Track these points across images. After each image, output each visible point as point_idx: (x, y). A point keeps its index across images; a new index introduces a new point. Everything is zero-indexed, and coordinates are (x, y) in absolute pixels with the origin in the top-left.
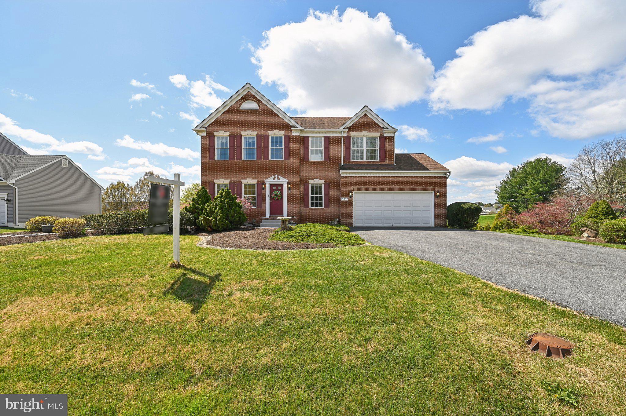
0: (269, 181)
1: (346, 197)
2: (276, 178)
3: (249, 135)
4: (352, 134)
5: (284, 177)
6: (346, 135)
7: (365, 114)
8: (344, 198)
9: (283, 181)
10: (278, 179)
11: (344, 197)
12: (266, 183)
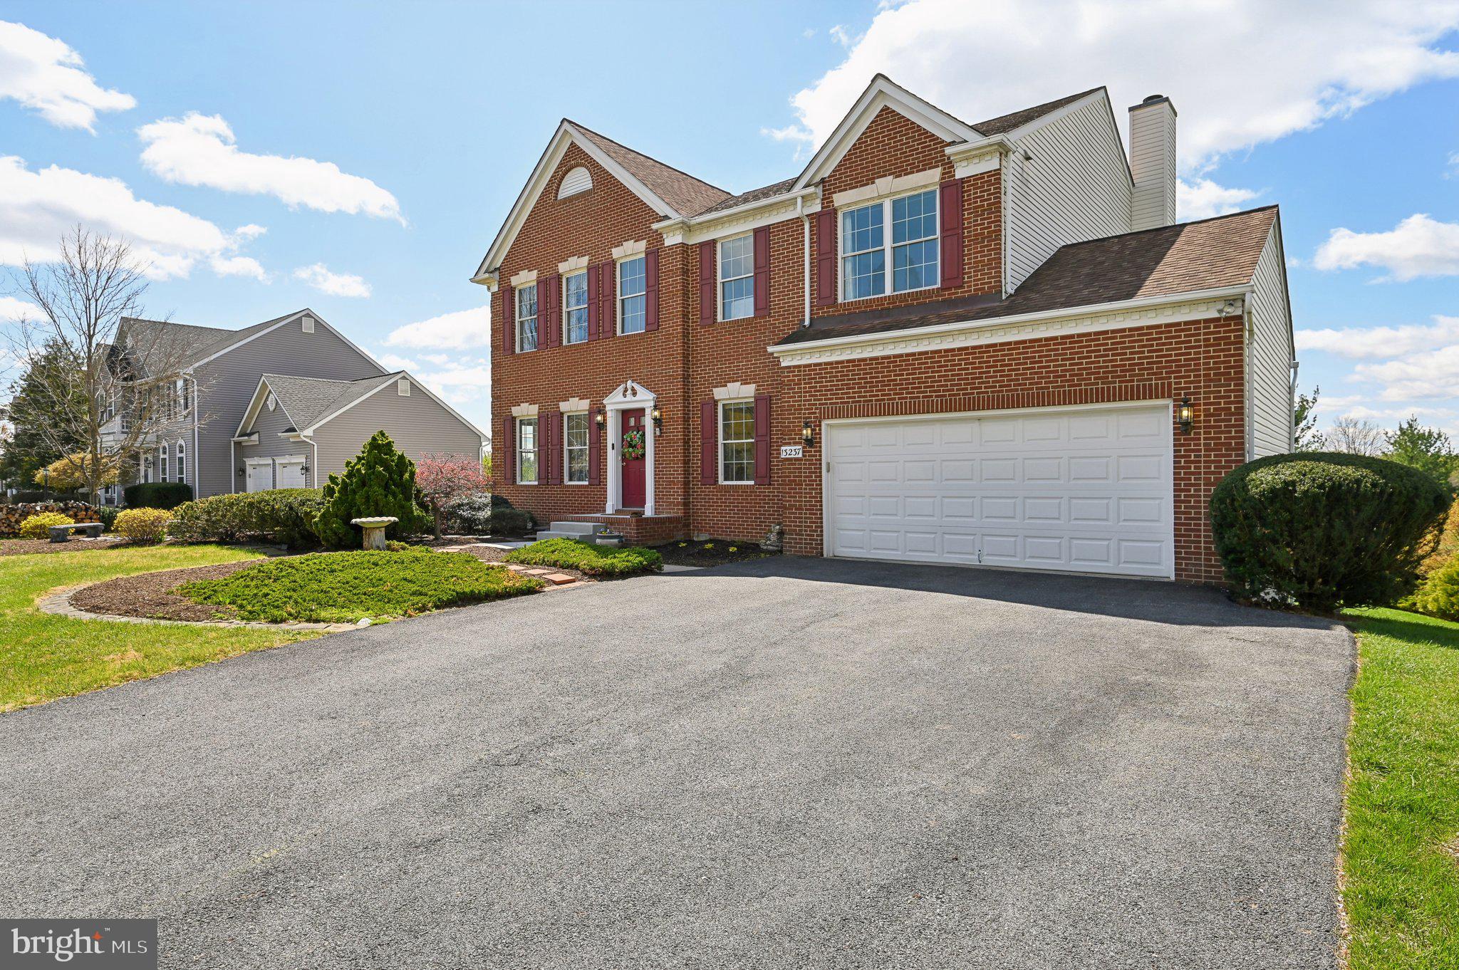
0: (616, 402)
1: (795, 443)
2: (629, 392)
3: (574, 267)
4: (840, 199)
5: (648, 386)
6: (818, 208)
7: (886, 109)
8: (788, 448)
9: (644, 398)
10: (634, 393)
11: (789, 444)
12: (608, 408)
